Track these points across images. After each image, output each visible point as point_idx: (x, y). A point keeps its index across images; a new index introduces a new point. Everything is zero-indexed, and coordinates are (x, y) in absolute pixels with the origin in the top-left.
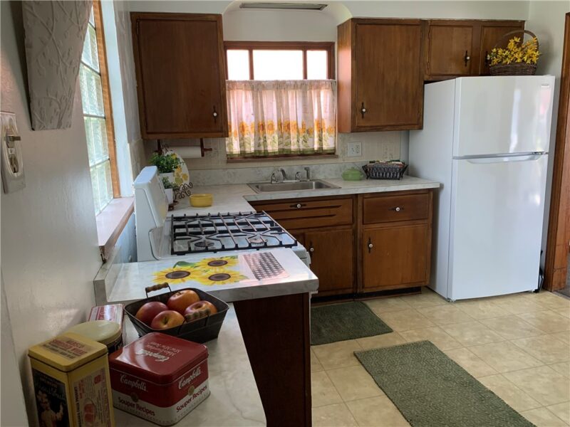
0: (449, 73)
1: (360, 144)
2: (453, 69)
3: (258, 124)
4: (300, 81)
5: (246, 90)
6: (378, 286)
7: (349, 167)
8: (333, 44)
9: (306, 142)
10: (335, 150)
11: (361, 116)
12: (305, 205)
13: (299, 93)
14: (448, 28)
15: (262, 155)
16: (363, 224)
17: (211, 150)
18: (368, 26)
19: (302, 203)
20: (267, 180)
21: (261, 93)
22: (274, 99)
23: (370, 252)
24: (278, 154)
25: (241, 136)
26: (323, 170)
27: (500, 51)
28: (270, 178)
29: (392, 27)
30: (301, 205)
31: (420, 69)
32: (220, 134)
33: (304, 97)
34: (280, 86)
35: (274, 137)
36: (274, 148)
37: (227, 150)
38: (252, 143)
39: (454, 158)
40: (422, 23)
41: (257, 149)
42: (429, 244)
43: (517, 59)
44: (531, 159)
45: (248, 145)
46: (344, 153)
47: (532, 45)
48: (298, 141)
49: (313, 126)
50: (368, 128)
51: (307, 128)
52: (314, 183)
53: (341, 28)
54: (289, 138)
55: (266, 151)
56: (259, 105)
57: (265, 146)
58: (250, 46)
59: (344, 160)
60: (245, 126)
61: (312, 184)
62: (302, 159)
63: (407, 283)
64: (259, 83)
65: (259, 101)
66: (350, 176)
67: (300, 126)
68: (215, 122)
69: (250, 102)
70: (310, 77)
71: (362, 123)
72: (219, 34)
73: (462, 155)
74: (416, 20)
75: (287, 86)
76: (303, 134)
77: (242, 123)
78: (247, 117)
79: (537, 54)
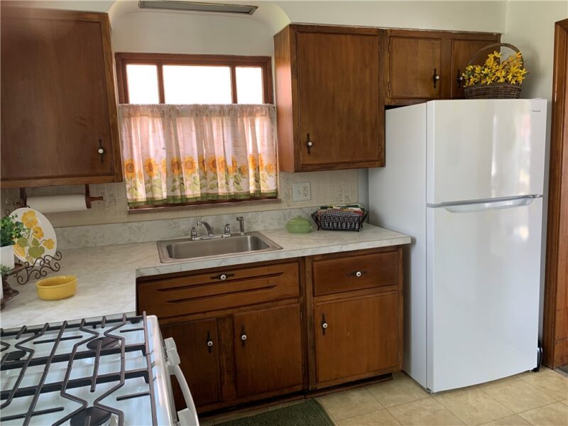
0: (415, 96)
1: (308, 184)
2: (421, 91)
3: (172, 161)
4: (228, 105)
5: (153, 116)
6: (336, 379)
7: (296, 214)
8: (269, 59)
9: (238, 184)
10: (276, 192)
11: (307, 150)
12: (232, 275)
13: (227, 121)
14: (412, 40)
15: (179, 202)
16: (314, 296)
17: (101, 198)
18: (311, 35)
19: (228, 273)
20: (186, 235)
21: (175, 120)
22: (194, 129)
23: (324, 333)
24: (199, 200)
25: (148, 178)
26: (261, 220)
27: (478, 69)
28: (190, 232)
29: (344, 36)
30: (227, 276)
31: (379, 90)
32: (111, 177)
33: (234, 126)
34: (200, 112)
35: (194, 178)
36: (196, 192)
37: (129, 196)
38: (164, 187)
39: (428, 205)
40: (381, 33)
41: (171, 194)
42: (401, 316)
43: (499, 78)
44: (522, 204)
45: (158, 189)
46: (288, 196)
47: (515, 62)
48: (227, 183)
49: (247, 163)
50: (316, 167)
51: (239, 167)
52: (249, 237)
53: (278, 38)
54: (215, 178)
55: (183, 197)
56: (173, 136)
57: (182, 190)
58: (160, 60)
59: (288, 205)
60: (153, 164)
61: (246, 239)
62: (235, 206)
63: (374, 371)
64: (172, 107)
65: (173, 132)
66: (296, 228)
67: (229, 163)
68: (102, 161)
69: (160, 133)
70: (241, 101)
71: (309, 160)
72: (104, 39)
73: (439, 202)
74: (371, 29)
75: (211, 112)
76: (235, 174)
77: (150, 160)
78: (157, 152)
79: (524, 72)
